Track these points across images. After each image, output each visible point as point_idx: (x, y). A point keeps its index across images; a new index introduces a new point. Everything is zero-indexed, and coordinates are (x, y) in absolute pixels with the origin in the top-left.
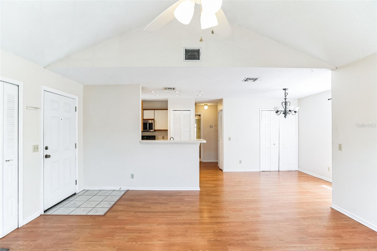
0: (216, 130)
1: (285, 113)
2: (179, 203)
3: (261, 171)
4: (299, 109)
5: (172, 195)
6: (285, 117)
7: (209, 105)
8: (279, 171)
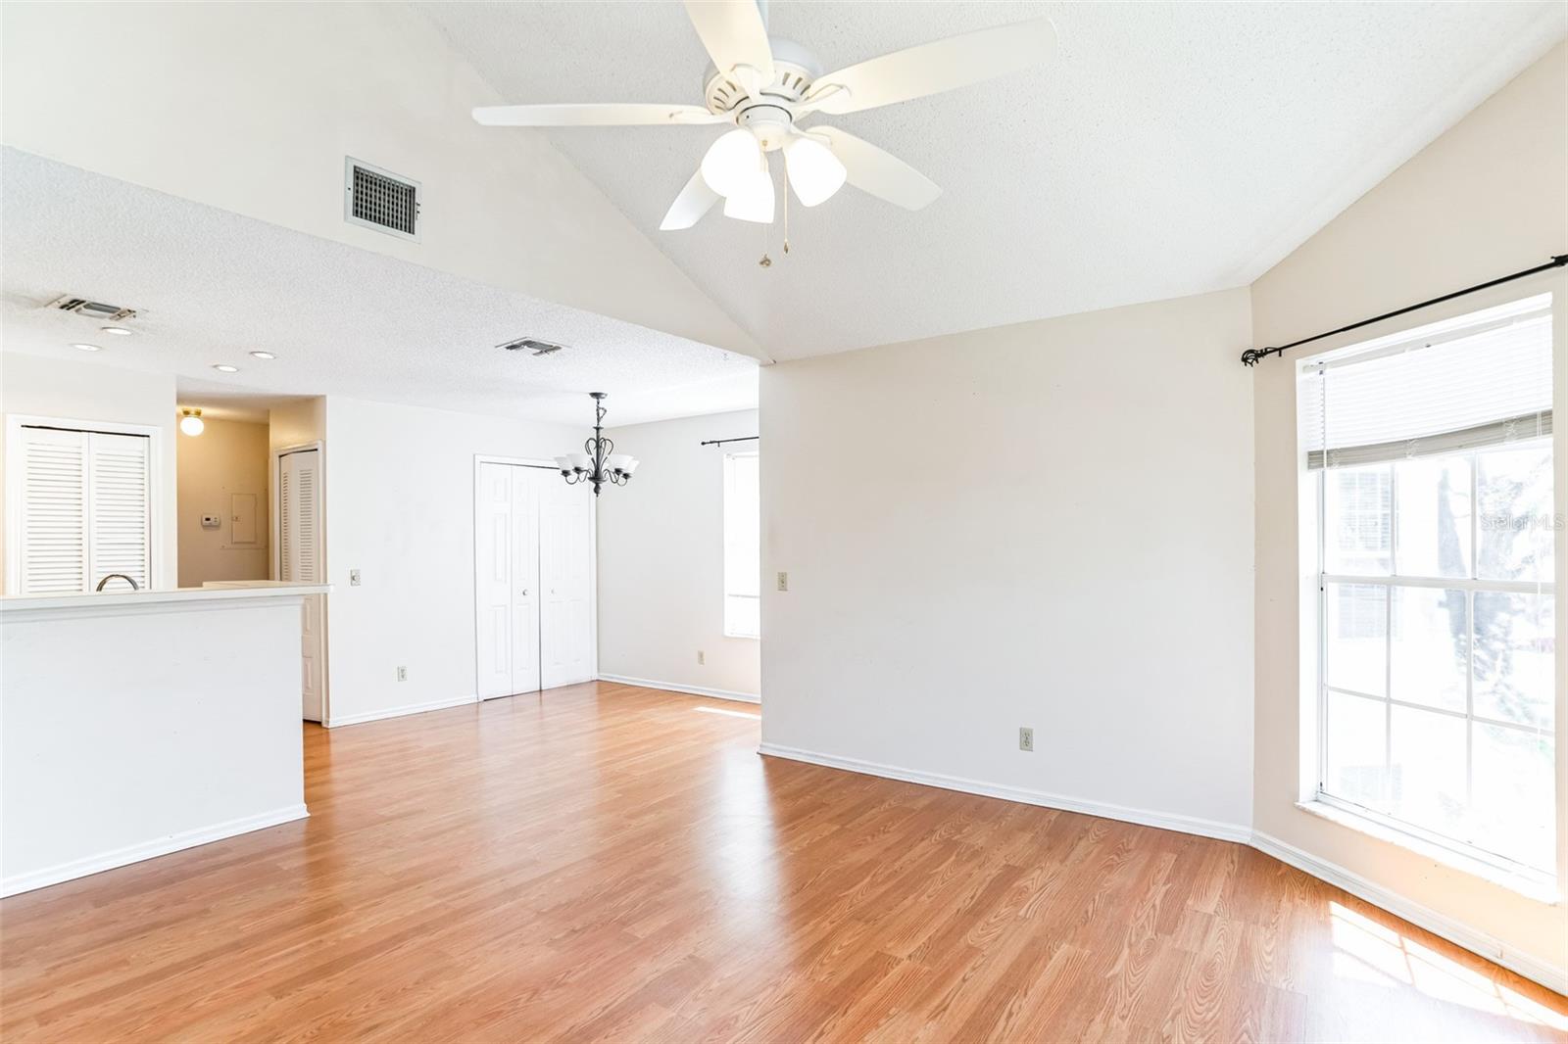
0: (236, 543)
1: (596, 478)
2: (271, 887)
3: (481, 700)
4: (638, 466)
5: (184, 876)
6: (597, 490)
7: (208, 420)
8: (541, 691)
